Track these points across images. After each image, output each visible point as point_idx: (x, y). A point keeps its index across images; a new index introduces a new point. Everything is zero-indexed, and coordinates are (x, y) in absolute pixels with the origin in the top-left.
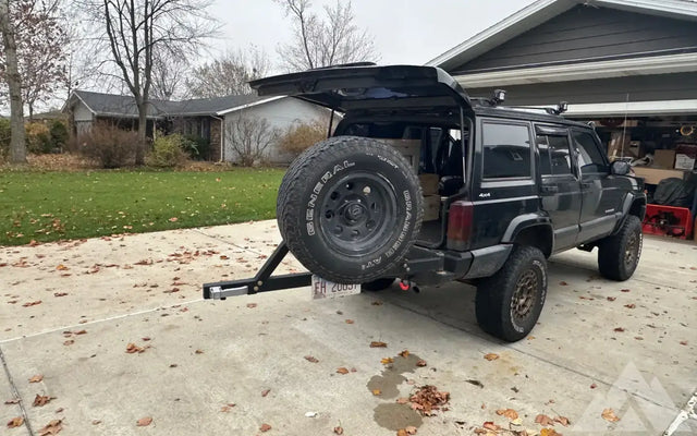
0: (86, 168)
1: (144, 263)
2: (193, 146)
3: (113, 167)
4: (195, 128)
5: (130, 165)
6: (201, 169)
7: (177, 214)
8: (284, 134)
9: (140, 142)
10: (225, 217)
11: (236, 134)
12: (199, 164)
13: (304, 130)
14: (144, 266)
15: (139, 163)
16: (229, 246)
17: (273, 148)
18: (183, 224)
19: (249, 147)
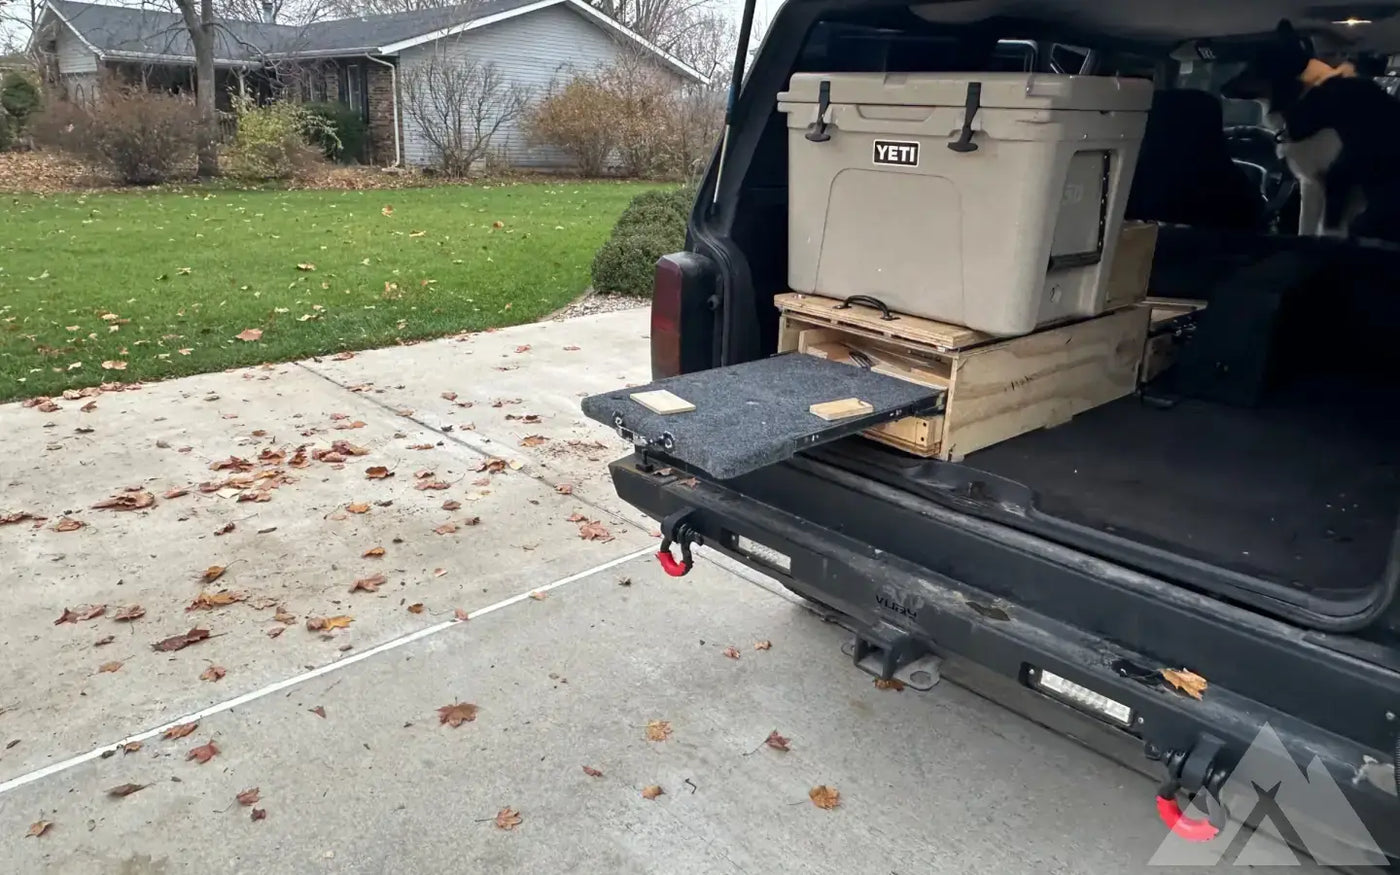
0: (83, 184)
1: (126, 504)
2: (330, 131)
3: (145, 183)
4: (333, 90)
5: (185, 178)
6: (350, 183)
7: (262, 316)
8: (536, 99)
9: (205, 122)
10: (391, 322)
11: (428, 98)
12: (347, 172)
13: (582, 91)
14: (125, 517)
15: (208, 171)
16: (399, 424)
17: (515, 133)
18: (276, 349)
19: (458, 131)
